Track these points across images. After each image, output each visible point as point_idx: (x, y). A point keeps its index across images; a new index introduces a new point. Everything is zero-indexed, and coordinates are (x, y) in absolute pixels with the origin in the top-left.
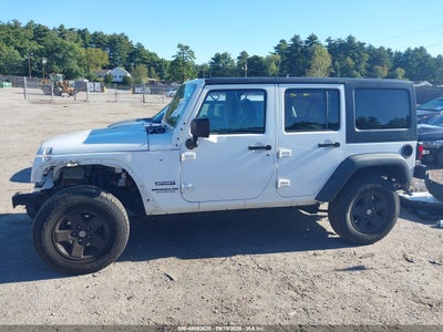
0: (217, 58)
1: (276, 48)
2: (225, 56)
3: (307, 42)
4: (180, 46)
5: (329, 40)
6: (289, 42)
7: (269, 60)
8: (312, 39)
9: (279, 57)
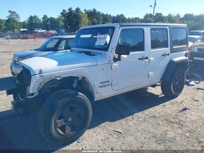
0: (31, 18)
1: (61, 14)
2: (35, 17)
3: (75, 11)
4: (10, 11)
5: (85, 10)
6: (67, 11)
7: (59, 19)
8: (78, 10)
9: (63, 18)
